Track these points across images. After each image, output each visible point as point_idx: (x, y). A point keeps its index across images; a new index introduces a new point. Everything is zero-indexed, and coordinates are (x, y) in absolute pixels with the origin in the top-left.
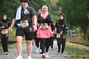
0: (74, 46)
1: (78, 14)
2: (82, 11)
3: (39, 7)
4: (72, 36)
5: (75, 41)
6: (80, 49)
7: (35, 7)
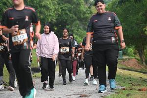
0: (126, 74)
1: (132, 29)
2: (137, 24)
3: (75, 19)
4: (123, 59)
5: (127, 66)
6: (135, 78)
7: (71, 19)
